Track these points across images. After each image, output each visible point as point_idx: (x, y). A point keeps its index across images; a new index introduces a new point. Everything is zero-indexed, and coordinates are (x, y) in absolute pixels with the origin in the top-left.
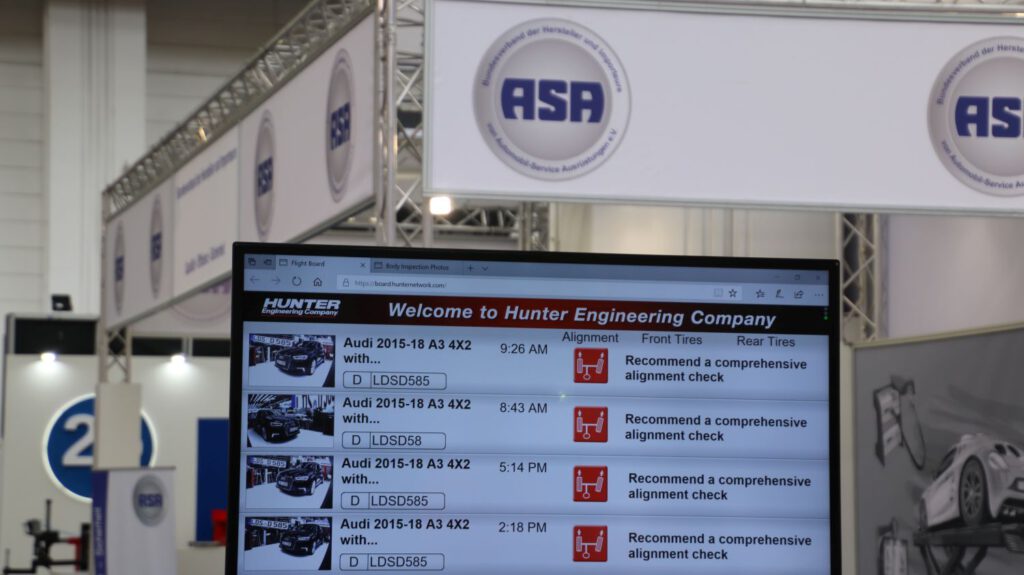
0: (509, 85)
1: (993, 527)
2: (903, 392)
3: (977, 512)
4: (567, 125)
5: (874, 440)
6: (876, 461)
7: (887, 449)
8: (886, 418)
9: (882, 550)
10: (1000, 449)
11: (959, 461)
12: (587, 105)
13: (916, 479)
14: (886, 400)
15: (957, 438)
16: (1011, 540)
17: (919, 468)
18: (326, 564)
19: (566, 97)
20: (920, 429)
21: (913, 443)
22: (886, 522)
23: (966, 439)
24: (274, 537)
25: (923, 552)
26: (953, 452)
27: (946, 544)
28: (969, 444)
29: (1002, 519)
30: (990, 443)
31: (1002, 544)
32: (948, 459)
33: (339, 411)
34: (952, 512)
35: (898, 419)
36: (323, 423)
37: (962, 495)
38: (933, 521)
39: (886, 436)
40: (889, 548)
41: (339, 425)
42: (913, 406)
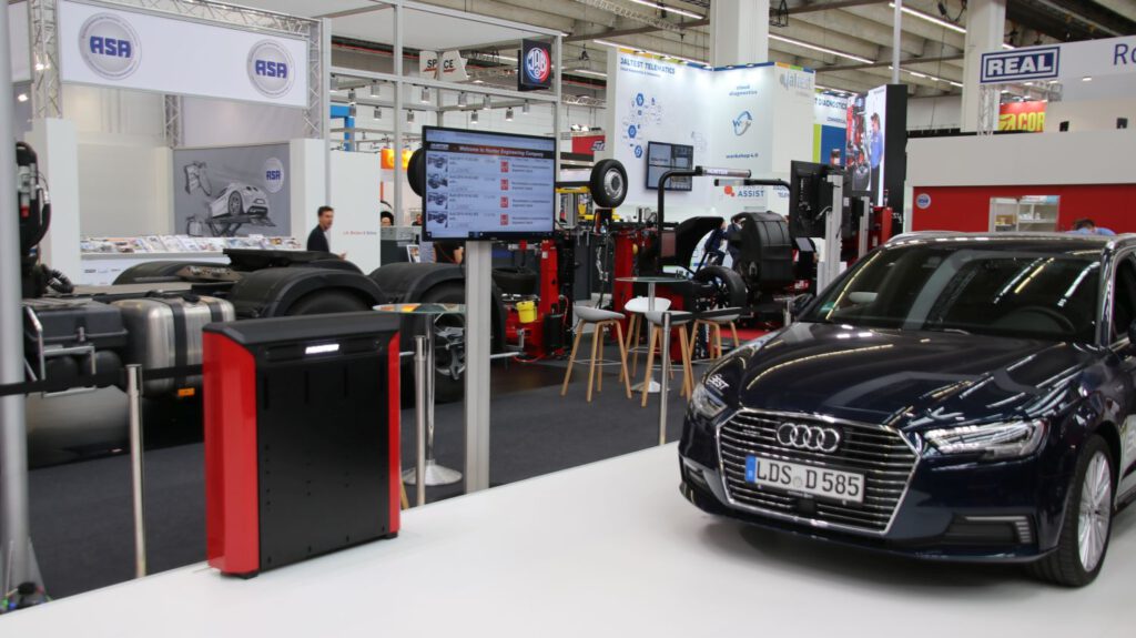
0: (93, 39)
1: (245, 216)
2: (200, 167)
3: (237, 210)
4: (116, 57)
5: (184, 184)
6: (186, 193)
7: (191, 188)
8: (190, 177)
9: (189, 225)
10: (249, 188)
11: (228, 193)
12: (124, 50)
13: (207, 199)
14: (190, 170)
15: (228, 184)
16: (253, 221)
17: (208, 195)
18: (446, 226)
19: (116, 46)
20: (208, 181)
21: (205, 186)
22: (191, 215)
23: (232, 185)
24: (435, 217)
25: (210, 226)
26: (225, 190)
27: (221, 223)
28: (233, 187)
29: (249, 213)
30: (245, 186)
31: (249, 222)
32: (223, 192)
33: (449, 180)
34: (225, 211)
35: (198, 177)
36: (445, 183)
37: (230, 205)
38: (215, 214)
39: (191, 183)
40: (192, 225)
41: (449, 184)
42: (205, 172)
